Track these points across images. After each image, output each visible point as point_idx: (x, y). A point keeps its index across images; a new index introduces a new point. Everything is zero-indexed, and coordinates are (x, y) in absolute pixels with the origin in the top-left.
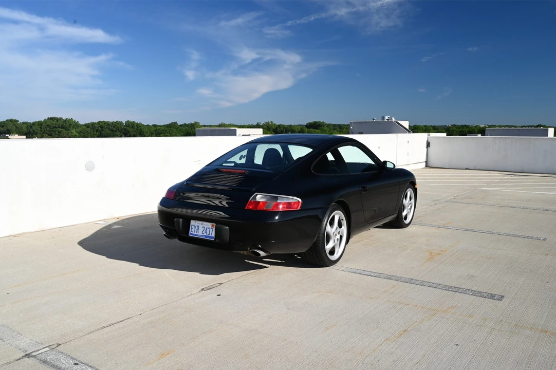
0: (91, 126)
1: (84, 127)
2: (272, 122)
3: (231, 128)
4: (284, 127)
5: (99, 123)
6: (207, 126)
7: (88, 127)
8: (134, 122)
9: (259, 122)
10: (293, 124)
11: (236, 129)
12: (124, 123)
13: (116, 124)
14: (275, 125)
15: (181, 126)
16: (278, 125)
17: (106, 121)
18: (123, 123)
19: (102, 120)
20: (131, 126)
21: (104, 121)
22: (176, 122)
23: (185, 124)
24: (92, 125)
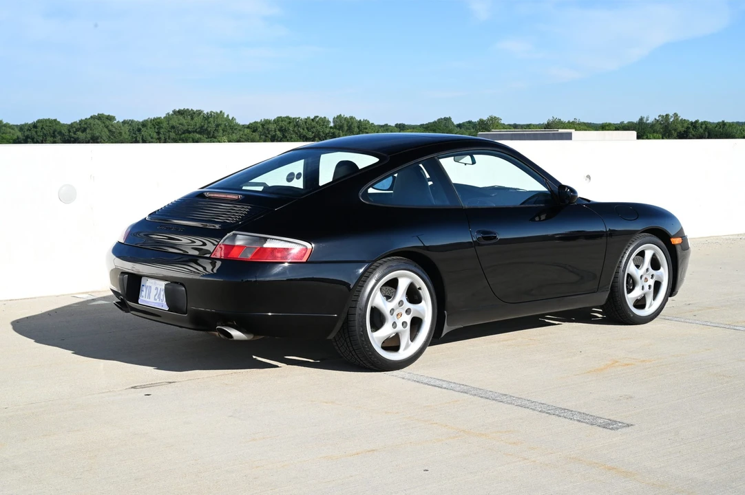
0: (260, 129)
1: (247, 131)
2: (676, 115)
3: (560, 131)
4: (706, 128)
5: (279, 120)
6: (522, 127)
7: (254, 131)
8: (352, 118)
9: (645, 116)
10: (728, 120)
11: (571, 134)
12: (331, 120)
13: (314, 124)
14: (683, 121)
15: (459, 126)
16: (692, 123)
17: (292, 116)
18: (329, 122)
19: (284, 115)
20: (346, 128)
21: (287, 117)
22: (450, 119)
23: (470, 122)
24: (263, 125)
